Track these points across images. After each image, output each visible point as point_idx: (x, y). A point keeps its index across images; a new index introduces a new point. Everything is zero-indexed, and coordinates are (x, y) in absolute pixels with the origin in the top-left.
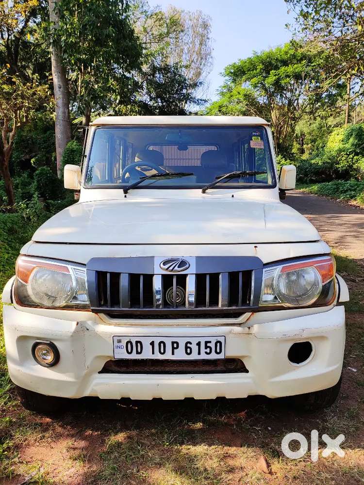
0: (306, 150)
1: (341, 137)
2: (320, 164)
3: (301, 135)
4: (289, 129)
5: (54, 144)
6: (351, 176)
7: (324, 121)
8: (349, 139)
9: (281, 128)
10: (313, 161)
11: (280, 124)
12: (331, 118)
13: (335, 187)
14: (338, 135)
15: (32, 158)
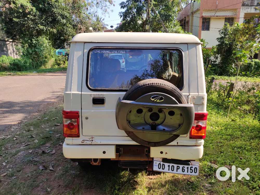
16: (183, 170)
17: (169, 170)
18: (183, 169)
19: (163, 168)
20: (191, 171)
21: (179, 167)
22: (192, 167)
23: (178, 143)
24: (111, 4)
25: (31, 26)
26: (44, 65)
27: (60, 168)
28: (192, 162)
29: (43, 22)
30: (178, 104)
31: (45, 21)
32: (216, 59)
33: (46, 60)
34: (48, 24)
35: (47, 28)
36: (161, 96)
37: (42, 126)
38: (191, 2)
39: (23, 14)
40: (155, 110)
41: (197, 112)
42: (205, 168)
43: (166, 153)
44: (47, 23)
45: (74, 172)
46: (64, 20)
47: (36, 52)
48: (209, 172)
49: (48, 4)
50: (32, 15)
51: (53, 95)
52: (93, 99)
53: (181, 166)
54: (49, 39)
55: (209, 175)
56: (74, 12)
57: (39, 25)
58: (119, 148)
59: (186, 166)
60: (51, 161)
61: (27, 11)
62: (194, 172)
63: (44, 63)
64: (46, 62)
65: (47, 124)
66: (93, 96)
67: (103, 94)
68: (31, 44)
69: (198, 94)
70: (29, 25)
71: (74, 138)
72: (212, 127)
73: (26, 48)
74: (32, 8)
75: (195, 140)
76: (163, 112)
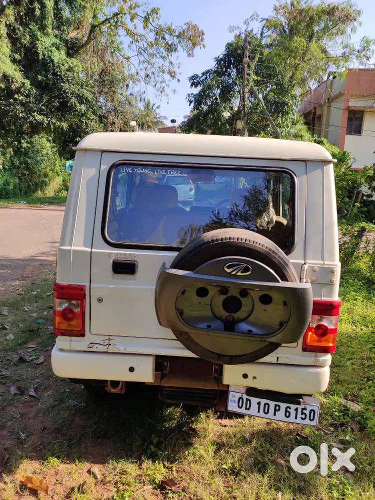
16: (288, 414)
17: (259, 412)
18: (286, 411)
19: (248, 407)
20: (303, 416)
21: (279, 406)
22: (306, 409)
23: (278, 358)
24: (173, 77)
25: (21, 115)
26: (41, 190)
27: (50, 392)
28: (305, 398)
29: (44, 108)
30: (279, 282)
31: (47, 107)
32: (372, 192)
33: (46, 179)
34: (52, 112)
35: (49, 119)
36: (245, 265)
37: (25, 308)
38: (328, 78)
39: (6, 92)
40: (234, 292)
41: (318, 299)
42: (334, 410)
43: (254, 378)
44: (51, 110)
45: (75, 403)
46: (83, 106)
47: (27, 164)
48: (342, 418)
49: (55, 74)
50: (22, 95)
51: (52, 247)
52: (114, 263)
53: (283, 406)
54: (54, 142)
55: (342, 425)
56: (102, 91)
57: (36, 114)
58: (161, 362)
59: (293, 407)
60: (35, 377)
61: (13, 87)
62: (310, 419)
63: (42, 185)
64: (46, 185)
65: (36, 305)
66: (113, 258)
67: (133, 254)
68: (18, 148)
69: (323, 262)
70: (16, 113)
71: (73, 338)
72: (354, 327)
73: (8, 156)
74: (23, 81)
75: (313, 354)
76: (249, 296)
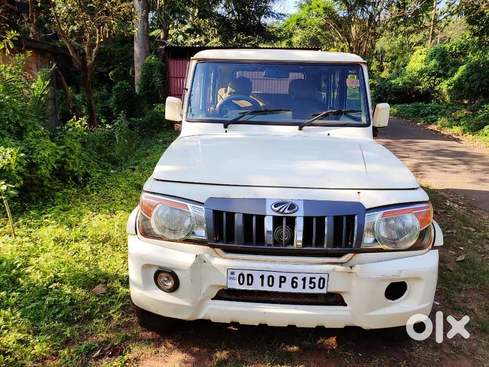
0: (385, 67)
1: (424, 57)
2: (400, 84)
3: (381, 51)
4: (369, 46)
5: (132, 57)
6: (432, 98)
7: (406, 38)
8: (432, 59)
9: (360, 44)
10: (393, 81)
11: (360, 39)
12: (414, 35)
13: (416, 109)
14: (421, 54)
15: (109, 71)
